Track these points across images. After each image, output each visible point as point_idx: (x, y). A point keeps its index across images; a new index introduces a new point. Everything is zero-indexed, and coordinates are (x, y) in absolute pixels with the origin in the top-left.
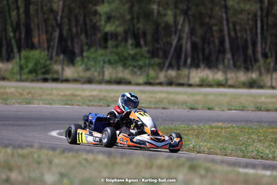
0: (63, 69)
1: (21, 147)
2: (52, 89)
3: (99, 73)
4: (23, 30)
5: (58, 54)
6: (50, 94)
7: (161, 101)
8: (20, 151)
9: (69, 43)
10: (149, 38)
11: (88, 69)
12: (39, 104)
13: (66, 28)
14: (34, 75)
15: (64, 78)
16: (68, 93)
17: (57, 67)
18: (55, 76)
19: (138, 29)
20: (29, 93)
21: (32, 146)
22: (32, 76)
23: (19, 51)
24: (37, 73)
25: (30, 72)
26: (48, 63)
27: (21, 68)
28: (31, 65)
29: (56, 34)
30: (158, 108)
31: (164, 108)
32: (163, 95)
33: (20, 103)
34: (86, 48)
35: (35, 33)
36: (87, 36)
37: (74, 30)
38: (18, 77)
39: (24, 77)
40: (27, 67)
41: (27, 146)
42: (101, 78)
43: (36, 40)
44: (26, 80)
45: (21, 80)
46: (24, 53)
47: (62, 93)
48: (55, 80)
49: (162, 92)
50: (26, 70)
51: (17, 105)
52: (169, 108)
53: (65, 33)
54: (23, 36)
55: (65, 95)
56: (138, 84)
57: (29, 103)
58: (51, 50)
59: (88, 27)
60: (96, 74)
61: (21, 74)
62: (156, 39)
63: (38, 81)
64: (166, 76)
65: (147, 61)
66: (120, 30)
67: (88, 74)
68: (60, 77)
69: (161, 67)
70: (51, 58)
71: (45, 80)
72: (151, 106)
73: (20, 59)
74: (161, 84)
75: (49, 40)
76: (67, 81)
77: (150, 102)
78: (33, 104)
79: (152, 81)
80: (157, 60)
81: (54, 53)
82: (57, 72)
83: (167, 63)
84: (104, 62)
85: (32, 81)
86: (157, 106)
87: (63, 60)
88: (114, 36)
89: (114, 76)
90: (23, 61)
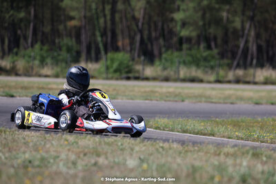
0: (143, 69)
2: (134, 86)
3: (175, 72)
4: (109, 34)
5: (139, 56)
6: (133, 91)
7: (229, 97)
9: (149, 46)
10: (219, 41)
11: (165, 69)
12: (122, 99)
13: (146, 33)
14: (118, 74)
15: (145, 76)
16: (148, 89)
17: (139, 67)
18: (137, 75)
19: (210, 33)
20: (114, 90)
22: (117, 75)
23: (106, 53)
25: (116, 71)
26: (131, 63)
27: (107, 68)
28: (115, 65)
29: (138, 38)
30: (226, 103)
31: (232, 103)
32: (231, 92)
34: (163, 50)
35: (120, 38)
36: (164, 40)
37: (154, 34)
38: (104, 76)
39: (110, 76)
40: (112, 67)
42: (177, 76)
43: (120, 44)
44: (111, 79)
45: (107, 79)
46: (110, 55)
47: (143, 90)
48: (137, 78)
49: (230, 89)
50: (112, 70)
52: (236, 103)
53: (145, 37)
54: (109, 39)
55: (145, 92)
56: (209, 82)
58: (133, 52)
59: (166, 32)
60: (172, 73)
61: (107, 73)
62: (226, 42)
63: (122, 79)
64: (234, 75)
65: (217, 62)
66: (194, 34)
67: (165, 73)
68: (141, 76)
69: (230, 67)
70: (133, 59)
71: (128, 78)
72: (220, 101)
73: (107, 60)
74: (229, 82)
75: (132, 43)
76: (147, 79)
77: (220, 98)
78: (117, 99)
79: (221, 79)
80: (226, 61)
81: (136, 55)
82: (138, 72)
83: (235, 63)
84: (180, 63)
85: (117, 79)
86: (226, 101)
87: (144, 60)
88: (189, 40)
89: (188, 75)
90: (109, 62)
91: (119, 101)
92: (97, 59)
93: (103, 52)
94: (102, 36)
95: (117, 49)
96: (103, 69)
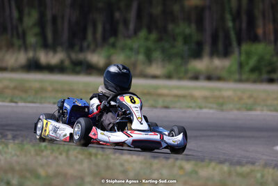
1: (239, 163)
4: (244, 18)
8: (239, 169)
14: (256, 74)
20: (250, 97)
21: (253, 163)
22: (254, 76)
23: (239, 44)
24: (260, 73)
25: (253, 70)
27: (241, 65)
28: (252, 62)
33: (239, 109)
35: (260, 22)
38: (237, 76)
39: (244, 77)
40: (247, 64)
41: (248, 163)
43: (260, 31)
44: (247, 81)
45: (240, 81)
46: (245, 47)
50: (247, 68)
51: (236, 112)
54: (244, 25)
57: (250, 110)
61: (240, 73)
73: (240, 53)
78: (255, 110)
85: (255, 81)
90: (243, 58)
91: (258, 113)
92: (226, 53)
93: (235, 44)
94: (234, 20)
95: (255, 39)
96: (235, 67)
